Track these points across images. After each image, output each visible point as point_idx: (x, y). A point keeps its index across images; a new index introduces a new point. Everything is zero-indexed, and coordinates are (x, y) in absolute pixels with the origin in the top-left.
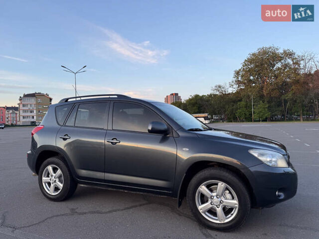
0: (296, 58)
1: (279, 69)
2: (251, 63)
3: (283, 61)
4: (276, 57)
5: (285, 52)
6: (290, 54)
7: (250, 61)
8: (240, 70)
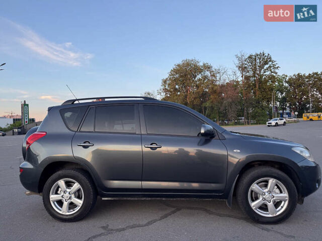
0: (213, 71)
1: (199, 80)
2: (176, 73)
3: (202, 73)
4: (197, 69)
5: (204, 65)
6: (208, 68)
7: (175, 71)
8: (167, 79)
